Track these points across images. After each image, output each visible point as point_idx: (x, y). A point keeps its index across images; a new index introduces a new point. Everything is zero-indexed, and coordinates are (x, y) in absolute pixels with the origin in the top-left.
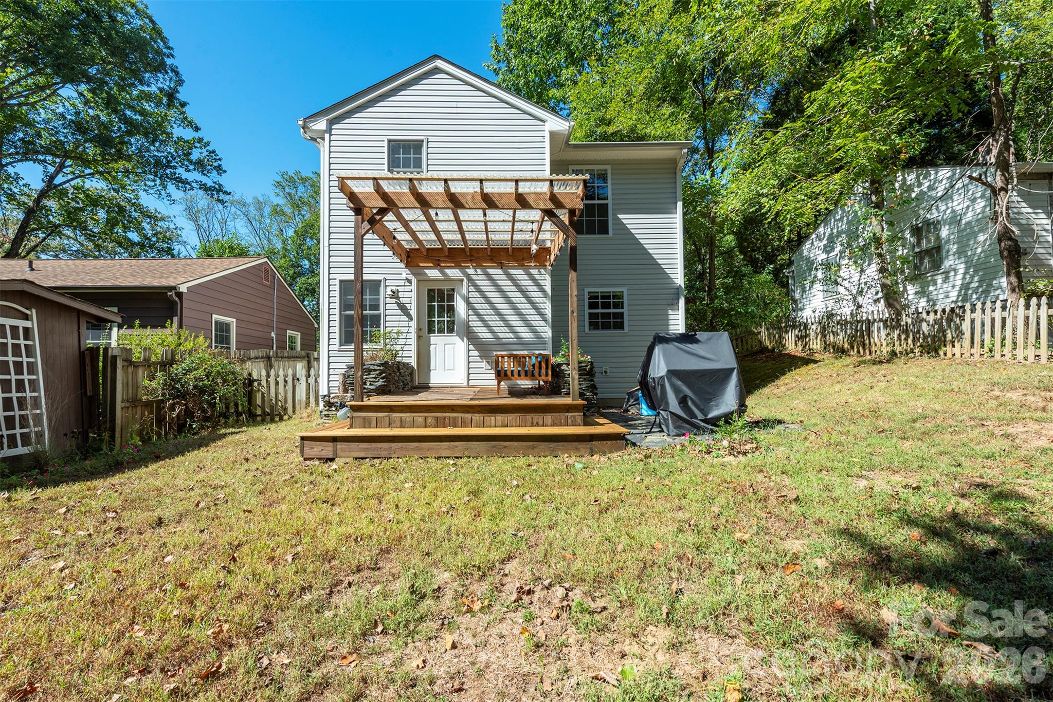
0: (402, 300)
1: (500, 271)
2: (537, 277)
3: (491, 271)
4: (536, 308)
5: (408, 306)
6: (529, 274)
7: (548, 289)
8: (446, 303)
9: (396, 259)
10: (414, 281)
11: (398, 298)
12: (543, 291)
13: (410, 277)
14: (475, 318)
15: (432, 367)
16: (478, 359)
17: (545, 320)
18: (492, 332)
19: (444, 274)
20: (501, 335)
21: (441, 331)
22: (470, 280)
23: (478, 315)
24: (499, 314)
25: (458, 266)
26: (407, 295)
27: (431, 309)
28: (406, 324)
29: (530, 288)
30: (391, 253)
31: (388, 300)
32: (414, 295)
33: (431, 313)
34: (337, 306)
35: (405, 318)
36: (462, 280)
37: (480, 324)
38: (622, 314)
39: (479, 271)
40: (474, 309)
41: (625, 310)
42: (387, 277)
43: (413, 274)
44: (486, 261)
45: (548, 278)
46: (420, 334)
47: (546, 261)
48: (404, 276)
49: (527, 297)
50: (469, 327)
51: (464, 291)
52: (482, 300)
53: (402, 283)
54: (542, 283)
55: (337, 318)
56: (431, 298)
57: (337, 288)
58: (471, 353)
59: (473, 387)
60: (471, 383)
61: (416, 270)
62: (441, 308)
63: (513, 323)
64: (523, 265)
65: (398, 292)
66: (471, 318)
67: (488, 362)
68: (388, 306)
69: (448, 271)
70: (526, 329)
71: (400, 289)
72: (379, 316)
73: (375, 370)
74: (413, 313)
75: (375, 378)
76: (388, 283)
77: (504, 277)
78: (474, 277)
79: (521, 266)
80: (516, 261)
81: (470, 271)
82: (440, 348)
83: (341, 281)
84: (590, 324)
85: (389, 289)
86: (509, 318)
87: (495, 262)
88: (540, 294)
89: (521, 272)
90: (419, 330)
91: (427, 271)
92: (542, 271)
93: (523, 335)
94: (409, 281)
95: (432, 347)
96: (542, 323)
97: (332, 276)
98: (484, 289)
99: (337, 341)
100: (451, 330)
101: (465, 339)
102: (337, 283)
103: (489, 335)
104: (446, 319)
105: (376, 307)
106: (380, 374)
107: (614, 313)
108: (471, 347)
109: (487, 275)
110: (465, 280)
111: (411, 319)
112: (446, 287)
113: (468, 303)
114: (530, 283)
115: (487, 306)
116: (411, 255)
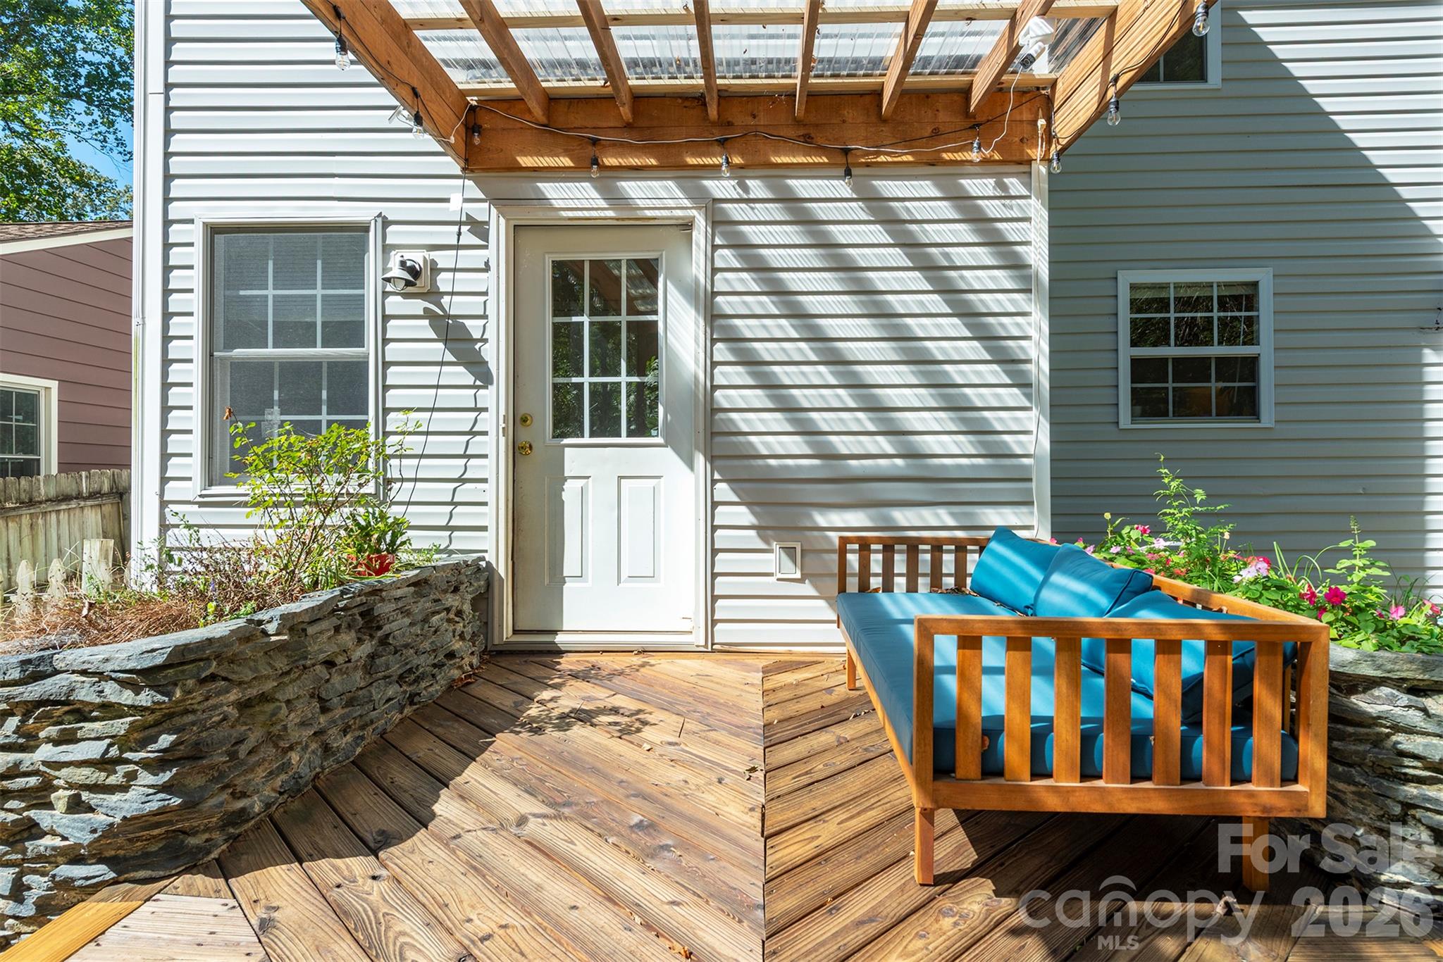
0: (456, 306)
1: (842, 188)
2: (993, 209)
3: (803, 187)
4: (986, 337)
5: (474, 327)
6: (960, 199)
7: (1038, 256)
8: (624, 318)
9: (427, 142)
10: (499, 228)
11: (433, 294)
12: (1016, 265)
13: (481, 211)
14: (737, 374)
15: (570, 566)
16: (751, 538)
17: (1024, 384)
18: (809, 432)
19: (616, 199)
20: (842, 445)
21: (605, 424)
22: (718, 222)
23: (750, 362)
24: (836, 361)
25: (671, 166)
26: (465, 281)
27: (565, 339)
28: (465, 397)
29: (961, 256)
30: (404, 118)
31: (396, 304)
32: (496, 283)
33: (566, 357)
34: (194, 326)
35: (461, 375)
36: (688, 226)
37: (757, 398)
38: (1253, 362)
39: (757, 188)
40: (734, 339)
41: (1265, 350)
42: (393, 211)
43: (496, 200)
44: (783, 143)
45: (1038, 210)
46: (525, 436)
47: (1029, 139)
48: (455, 207)
49: (948, 291)
50: (713, 410)
51: (697, 268)
52: (768, 304)
53: (447, 235)
54: (1010, 231)
55: (194, 372)
56: (565, 297)
57: (196, 255)
58: (725, 515)
59: (730, 650)
60: (724, 633)
61: (508, 185)
62: (606, 333)
63: (893, 397)
64: (935, 162)
65: (435, 270)
66: (723, 375)
67: (790, 552)
68: (394, 328)
69: (632, 188)
70: (944, 420)
71: (444, 259)
72: (361, 366)
73: (110, 710)
74: (495, 353)
75: (104, 763)
76: (395, 235)
77: (857, 210)
78: (736, 212)
79: (930, 164)
80: (907, 142)
81: (721, 187)
82: (600, 494)
83: (214, 231)
84: (1136, 396)
85: (395, 259)
86: (874, 374)
87: (821, 150)
88: (1003, 279)
89: (927, 188)
90: (519, 420)
91: (549, 189)
92: (1015, 185)
93: (932, 444)
94: (479, 228)
95: (570, 491)
96: (1013, 396)
97: (176, 210)
98: (774, 257)
99: (194, 467)
100: (642, 423)
101: (700, 460)
102: (196, 234)
103: (796, 444)
104: (624, 379)
105: (351, 332)
106: (142, 735)
107: (1221, 361)
108: (723, 491)
109: (789, 200)
110: (700, 221)
111: (484, 377)
112: (621, 252)
113: (713, 316)
114: (964, 232)
115: (787, 327)
116: (486, 122)
